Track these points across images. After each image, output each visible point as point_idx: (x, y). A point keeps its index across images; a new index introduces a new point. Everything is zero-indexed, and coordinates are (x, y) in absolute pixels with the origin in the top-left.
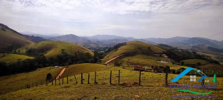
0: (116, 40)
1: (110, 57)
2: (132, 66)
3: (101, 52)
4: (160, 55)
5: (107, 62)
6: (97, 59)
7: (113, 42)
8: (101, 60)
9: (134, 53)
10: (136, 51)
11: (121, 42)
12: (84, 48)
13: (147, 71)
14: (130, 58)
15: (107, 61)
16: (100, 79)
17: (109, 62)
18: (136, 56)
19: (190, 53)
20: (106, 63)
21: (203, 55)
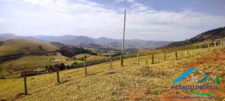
9: (18, 55)
19: (79, 49)
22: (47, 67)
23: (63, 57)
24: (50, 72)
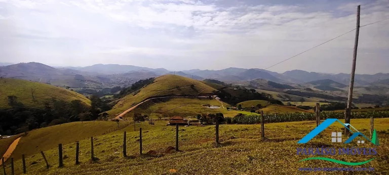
0: (137, 73)
1: (125, 106)
2: (166, 118)
3: (107, 97)
4: (210, 97)
5: (121, 115)
6: (99, 112)
7: (130, 78)
8: (106, 112)
9: (168, 95)
10: (172, 91)
11: (145, 78)
12: (69, 90)
13: (191, 125)
15: (119, 113)
16: (103, 151)
17: (124, 116)
18: (172, 101)
19: (248, 91)
20: (117, 118)
21: (263, 93)
22: (199, 116)
23: (222, 103)
24: (203, 124)
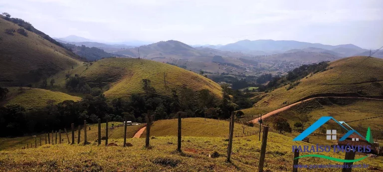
6: (231, 109)
8: (242, 111)
12: (201, 76)
14: (336, 109)
17: (266, 119)
20: (255, 121)
